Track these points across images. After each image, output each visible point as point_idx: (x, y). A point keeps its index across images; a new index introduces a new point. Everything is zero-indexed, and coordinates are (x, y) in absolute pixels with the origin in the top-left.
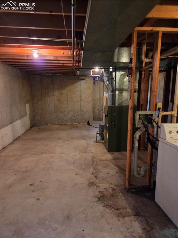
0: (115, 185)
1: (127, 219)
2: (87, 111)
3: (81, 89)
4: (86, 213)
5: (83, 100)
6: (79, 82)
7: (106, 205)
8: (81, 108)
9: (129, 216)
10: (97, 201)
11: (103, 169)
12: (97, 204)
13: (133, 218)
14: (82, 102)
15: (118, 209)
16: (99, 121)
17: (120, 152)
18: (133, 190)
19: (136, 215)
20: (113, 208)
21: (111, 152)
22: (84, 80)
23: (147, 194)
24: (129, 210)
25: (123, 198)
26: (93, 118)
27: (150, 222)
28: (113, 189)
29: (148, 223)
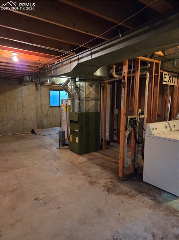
0: (109, 179)
1: (137, 197)
2: (31, 119)
3: (23, 95)
4: (109, 204)
5: (25, 108)
6: (20, 88)
7: (117, 194)
8: (23, 116)
9: (137, 195)
10: (109, 193)
11: (89, 170)
12: (110, 195)
13: (140, 195)
14: (24, 109)
15: (127, 194)
16: (41, 128)
17: (89, 154)
18: (125, 178)
19: (140, 193)
20: (123, 194)
21: (82, 155)
22: (26, 86)
23: (134, 179)
24: (133, 192)
25: (123, 186)
26: (37, 126)
27: (151, 194)
28: (111, 182)
29: (151, 195)
